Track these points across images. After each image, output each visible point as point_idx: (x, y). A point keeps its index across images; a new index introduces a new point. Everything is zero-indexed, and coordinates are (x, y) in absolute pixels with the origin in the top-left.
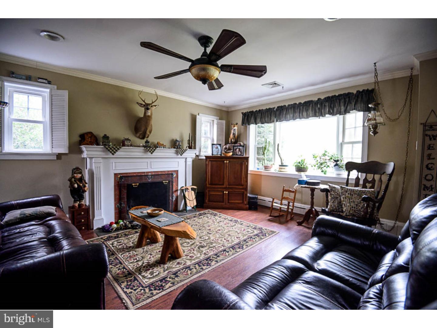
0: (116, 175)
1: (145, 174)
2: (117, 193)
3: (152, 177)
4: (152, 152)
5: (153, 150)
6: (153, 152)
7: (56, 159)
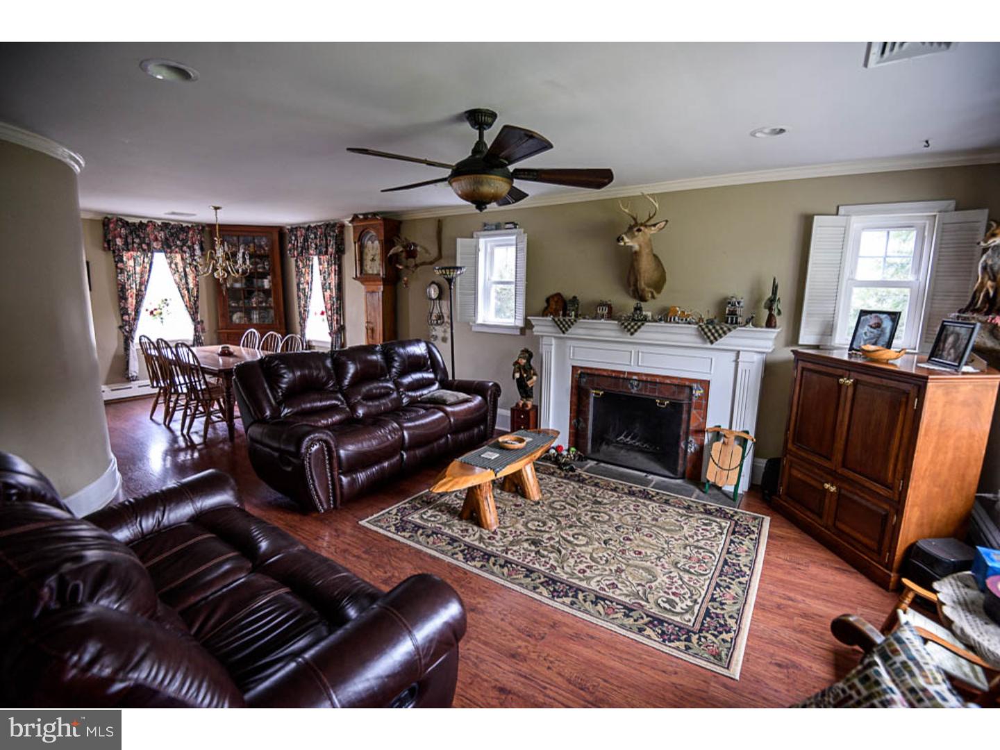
0: (574, 368)
1: (626, 376)
2: (575, 399)
3: (638, 385)
4: (632, 330)
5: (636, 327)
6: (636, 331)
7: (519, 333)
